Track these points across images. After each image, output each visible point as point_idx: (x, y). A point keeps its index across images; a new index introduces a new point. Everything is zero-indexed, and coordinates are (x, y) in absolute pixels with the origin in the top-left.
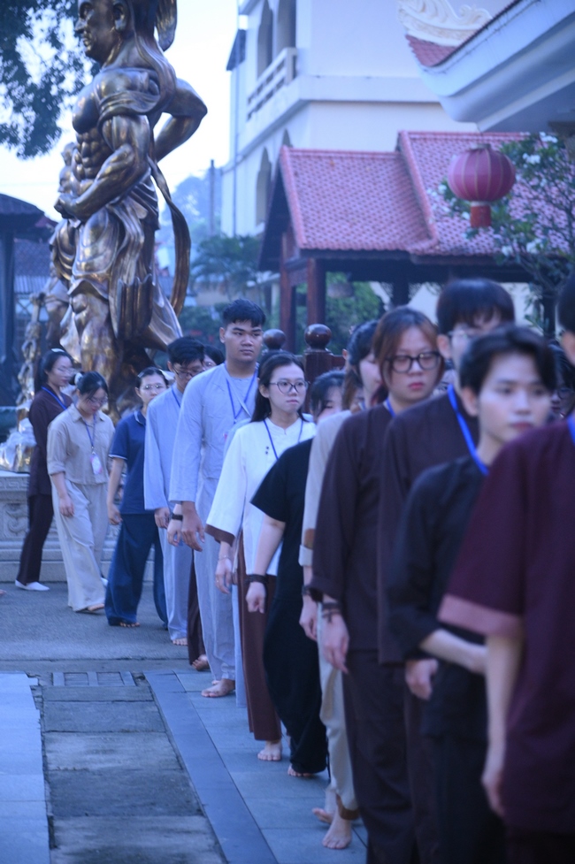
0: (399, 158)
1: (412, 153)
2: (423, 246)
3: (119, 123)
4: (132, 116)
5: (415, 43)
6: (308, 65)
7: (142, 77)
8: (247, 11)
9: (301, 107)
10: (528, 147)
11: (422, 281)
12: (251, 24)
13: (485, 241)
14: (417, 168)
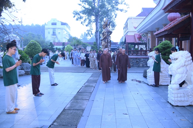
0: (134, 36)
1: (135, 35)
2: (136, 42)
3: (105, 34)
4: (106, 33)
5: (134, 27)
6: (128, 29)
7: (107, 30)
8: (125, 25)
9: (128, 32)
10: (143, 35)
11: (136, 45)
12: (125, 26)
13: (140, 42)
14: (135, 36)
